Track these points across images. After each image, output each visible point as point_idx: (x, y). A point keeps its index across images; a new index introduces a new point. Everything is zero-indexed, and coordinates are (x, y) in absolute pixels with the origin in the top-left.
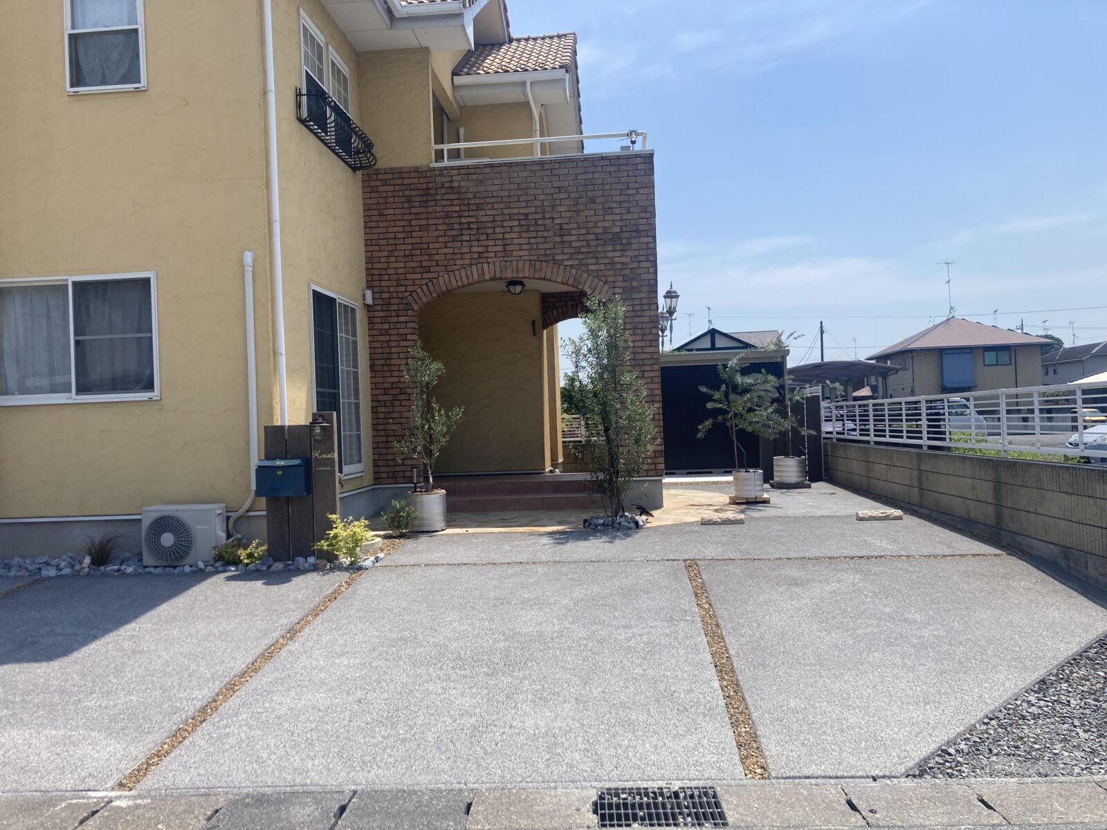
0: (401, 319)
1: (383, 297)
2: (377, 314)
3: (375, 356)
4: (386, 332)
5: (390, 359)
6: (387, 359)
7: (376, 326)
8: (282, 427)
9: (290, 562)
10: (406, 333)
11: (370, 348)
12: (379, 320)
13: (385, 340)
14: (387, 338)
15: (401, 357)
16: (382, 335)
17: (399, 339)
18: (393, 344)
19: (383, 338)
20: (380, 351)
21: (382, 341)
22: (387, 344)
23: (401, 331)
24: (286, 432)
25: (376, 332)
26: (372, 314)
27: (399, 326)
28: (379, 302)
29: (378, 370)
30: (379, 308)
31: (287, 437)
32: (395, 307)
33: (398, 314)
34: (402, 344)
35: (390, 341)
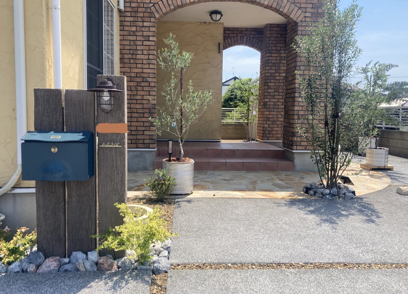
0: (146, 24)
1: (132, 6)
2: (127, 19)
3: (124, 52)
4: (134, 34)
5: (136, 55)
6: (133, 54)
7: (126, 28)
8: (57, 92)
9: (66, 260)
10: (148, 35)
11: (120, 45)
12: (128, 24)
13: (132, 39)
14: (134, 38)
15: (144, 53)
16: (130, 35)
17: (143, 39)
18: (138, 43)
19: (131, 38)
20: (128, 47)
21: (130, 40)
22: (134, 43)
23: (145, 34)
24: (63, 98)
25: (126, 33)
26: (123, 19)
27: (143, 29)
28: (128, 9)
29: (126, 62)
30: (129, 14)
31: (63, 104)
32: (141, 15)
33: (143, 20)
34: (145, 43)
35: (136, 40)
